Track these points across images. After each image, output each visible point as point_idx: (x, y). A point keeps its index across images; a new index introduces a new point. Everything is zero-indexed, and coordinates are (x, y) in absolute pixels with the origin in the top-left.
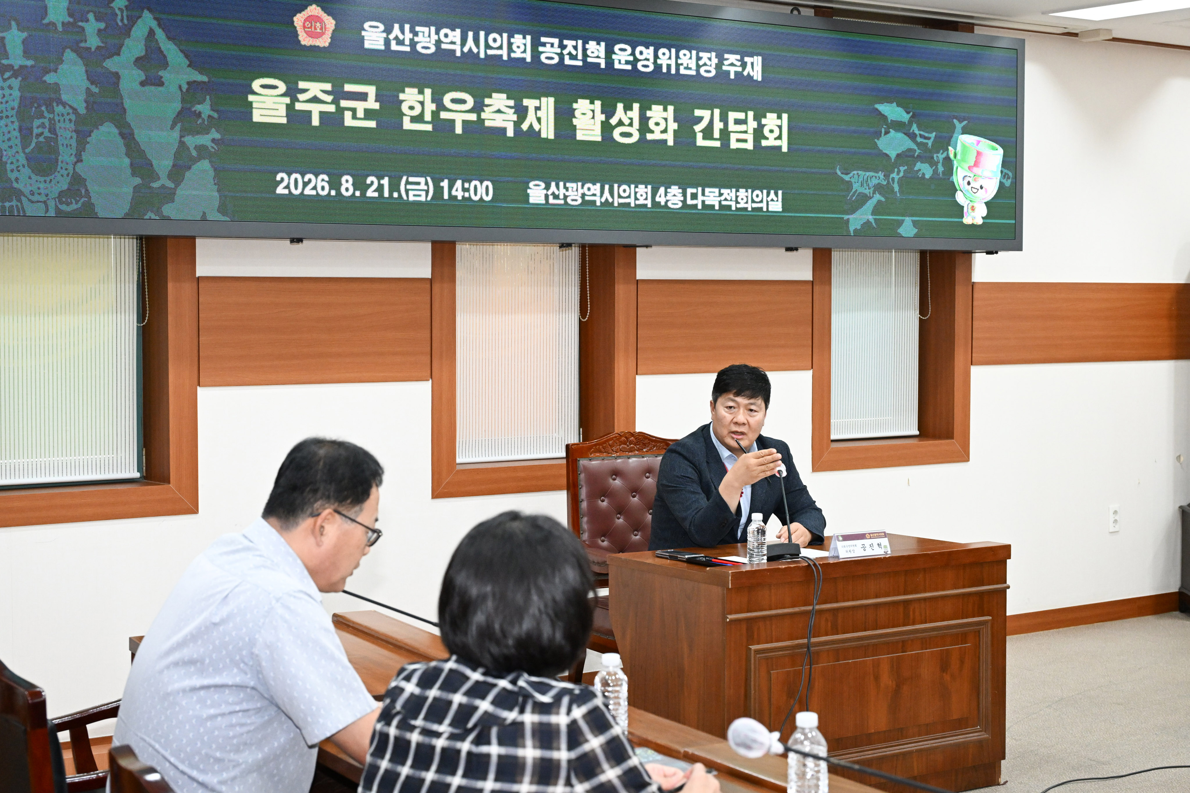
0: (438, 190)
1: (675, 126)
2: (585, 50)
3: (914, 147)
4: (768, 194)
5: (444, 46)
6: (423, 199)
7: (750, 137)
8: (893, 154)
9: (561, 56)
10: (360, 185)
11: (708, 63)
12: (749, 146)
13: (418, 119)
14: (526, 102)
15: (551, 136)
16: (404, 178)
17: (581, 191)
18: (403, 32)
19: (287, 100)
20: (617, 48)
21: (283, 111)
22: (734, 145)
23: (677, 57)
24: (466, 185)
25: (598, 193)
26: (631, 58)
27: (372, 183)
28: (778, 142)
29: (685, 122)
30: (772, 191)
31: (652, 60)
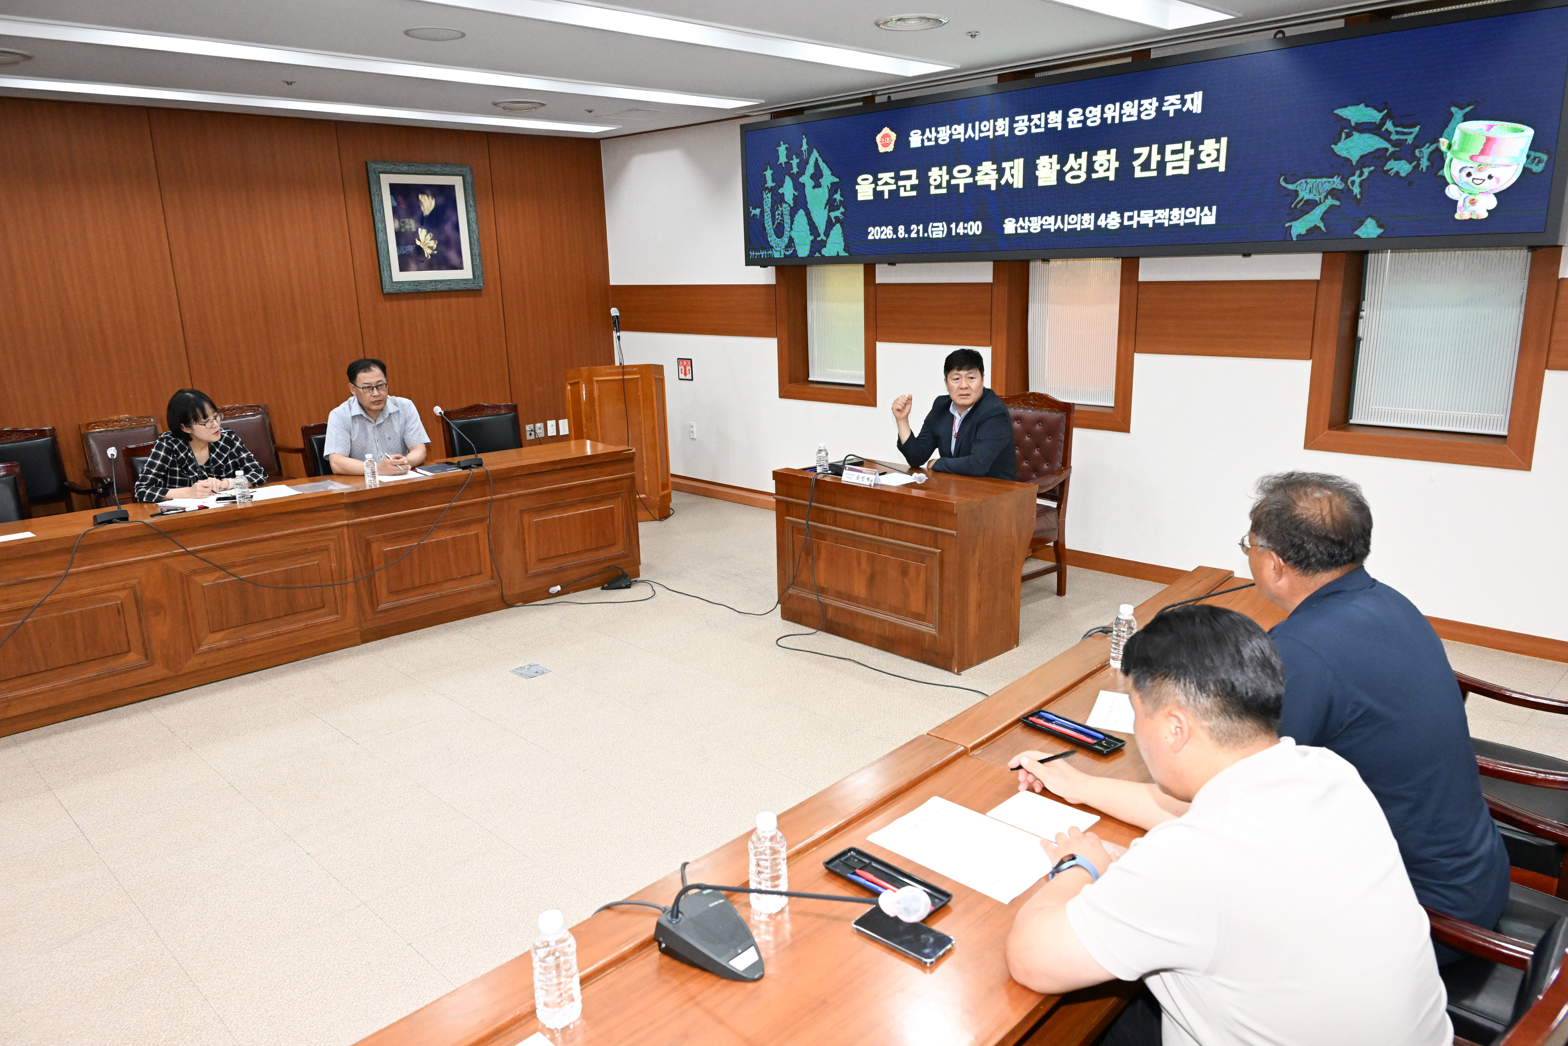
0: (950, 230)
1: (1117, 164)
2: (1046, 119)
3: (1385, 144)
4: (1202, 211)
5: (954, 137)
6: (940, 236)
7: (1186, 164)
8: (1354, 158)
9: (1029, 127)
10: (908, 231)
11: (1149, 107)
12: (1185, 171)
13: (939, 186)
14: (1004, 165)
15: (1021, 186)
16: (931, 224)
17: (1040, 222)
18: (931, 132)
19: (873, 186)
20: (1071, 113)
21: (871, 193)
22: (1170, 172)
23: (1121, 108)
24: (966, 225)
25: (1053, 222)
26: (1082, 118)
27: (914, 229)
28: (1215, 164)
29: (1126, 159)
30: (1206, 208)
31: (1099, 115)
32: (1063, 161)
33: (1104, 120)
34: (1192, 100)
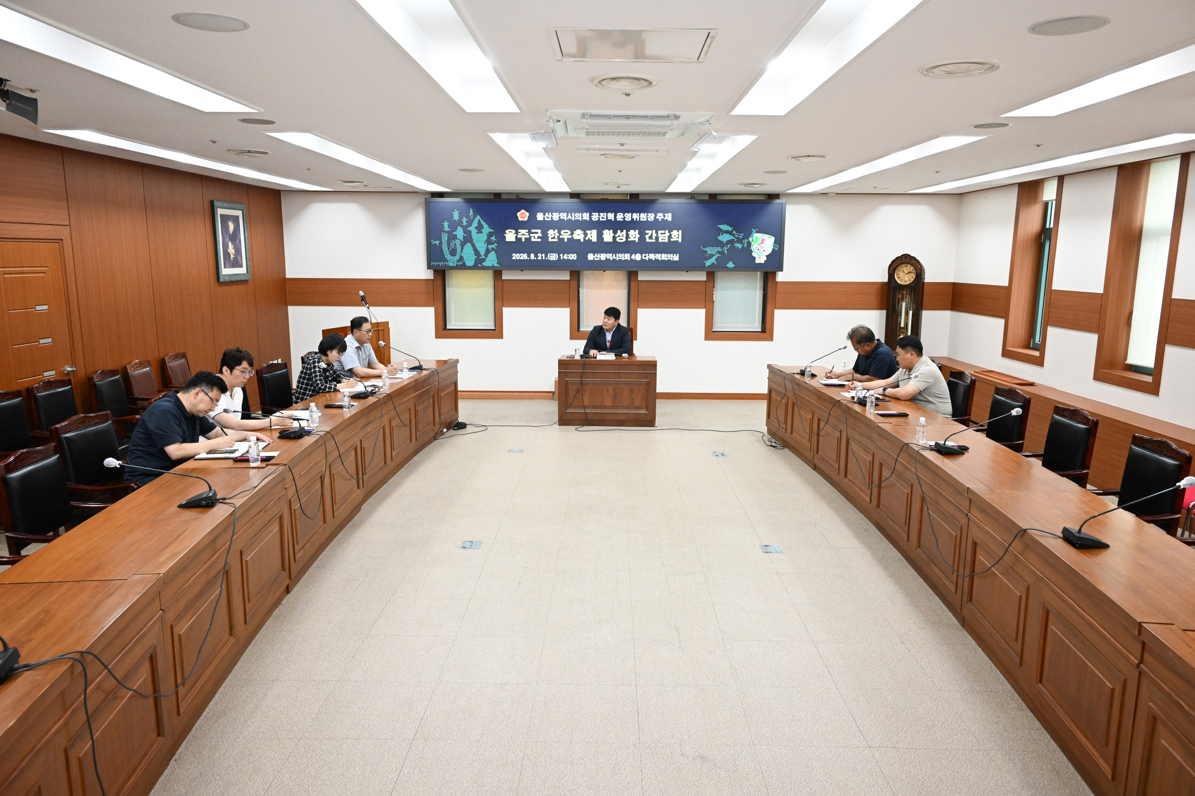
0: (559, 257)
1: (639, 236)
2: (607, 216)
3: (733, 238)
4: (673, 255)
5: (561, 218)
6: (555, 259)
7: (666, 238)
8: (725, 242)
9: (599, 218)
10: (536, 256)
11: (651, 216)
12: (666, 241)
13: (554, 238)
14: (587, 232)
15: (596, 241)
16: (549, 254)
17: (605, 256)
18: (549, 214)
19: (516, 235)
20: (618, 214)
21: (514, 238)
22: (660, 241)
23: (640, 215)
24: (568, 255)
25: (611, 256)
26: (623, 217)
27: (540, 256)
28: (677, 239)
29: (642, 235)
30: (675, 254)
31: (630, 217)
32: (615, 232)
34: (668, 216)
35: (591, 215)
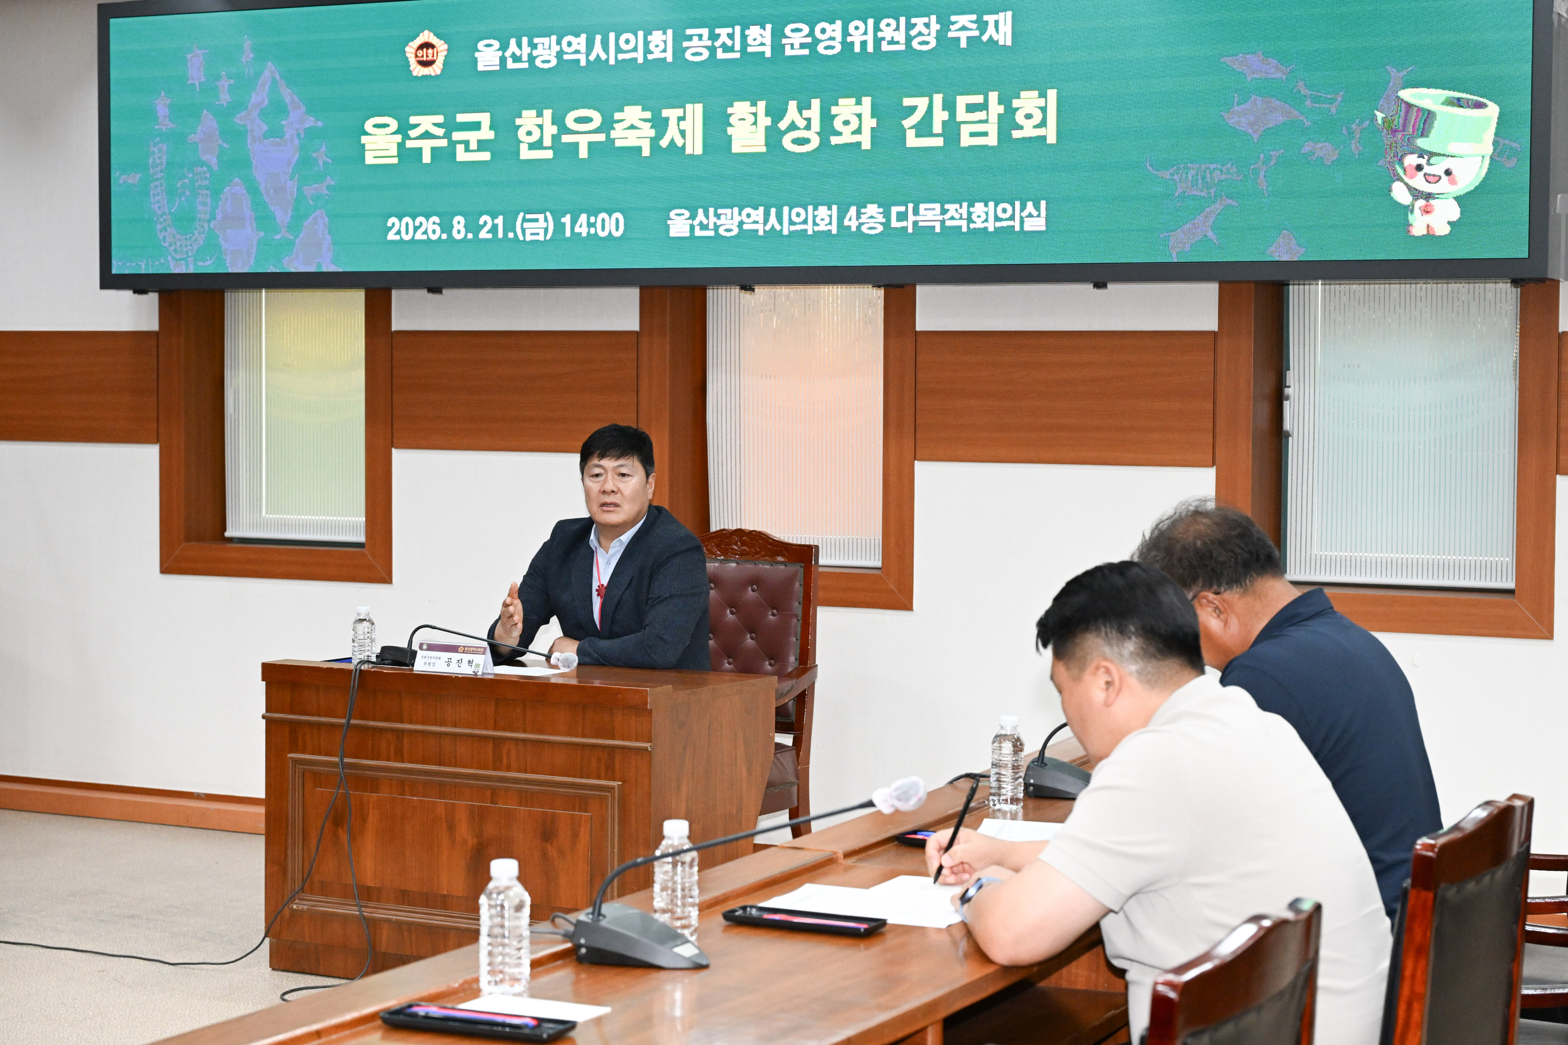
0: (559, 227)
1: (873, 123)
2: (744, 37)
3: (1296, 115)
5: (566, 57)
6: (541, 238)
7: (992, 128)
8: (1255, 133)
9: (712, 50)
10: (473, 227)
11: (925, 30)
12: (992, 140)
13: (537, 145)
15: (699, 151)
16: (522, 214)
17: (737, 218)
19: (399, 138)
20: (787, 30)
21: (394, 151)
22: (966, 141)
23: (877, 29)
24: (592, 220)
25: (761, 219)
26: (809, 40)
27: (485, 223)
28: (1041, 132)
29: (889, 115)
30: (1030, 205)
31: (839, 38)
32: (776, 113)
33: (847, 46)
34: (997, 23)
35: (680, 38)
